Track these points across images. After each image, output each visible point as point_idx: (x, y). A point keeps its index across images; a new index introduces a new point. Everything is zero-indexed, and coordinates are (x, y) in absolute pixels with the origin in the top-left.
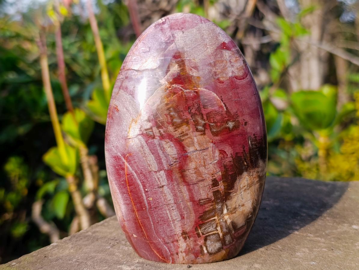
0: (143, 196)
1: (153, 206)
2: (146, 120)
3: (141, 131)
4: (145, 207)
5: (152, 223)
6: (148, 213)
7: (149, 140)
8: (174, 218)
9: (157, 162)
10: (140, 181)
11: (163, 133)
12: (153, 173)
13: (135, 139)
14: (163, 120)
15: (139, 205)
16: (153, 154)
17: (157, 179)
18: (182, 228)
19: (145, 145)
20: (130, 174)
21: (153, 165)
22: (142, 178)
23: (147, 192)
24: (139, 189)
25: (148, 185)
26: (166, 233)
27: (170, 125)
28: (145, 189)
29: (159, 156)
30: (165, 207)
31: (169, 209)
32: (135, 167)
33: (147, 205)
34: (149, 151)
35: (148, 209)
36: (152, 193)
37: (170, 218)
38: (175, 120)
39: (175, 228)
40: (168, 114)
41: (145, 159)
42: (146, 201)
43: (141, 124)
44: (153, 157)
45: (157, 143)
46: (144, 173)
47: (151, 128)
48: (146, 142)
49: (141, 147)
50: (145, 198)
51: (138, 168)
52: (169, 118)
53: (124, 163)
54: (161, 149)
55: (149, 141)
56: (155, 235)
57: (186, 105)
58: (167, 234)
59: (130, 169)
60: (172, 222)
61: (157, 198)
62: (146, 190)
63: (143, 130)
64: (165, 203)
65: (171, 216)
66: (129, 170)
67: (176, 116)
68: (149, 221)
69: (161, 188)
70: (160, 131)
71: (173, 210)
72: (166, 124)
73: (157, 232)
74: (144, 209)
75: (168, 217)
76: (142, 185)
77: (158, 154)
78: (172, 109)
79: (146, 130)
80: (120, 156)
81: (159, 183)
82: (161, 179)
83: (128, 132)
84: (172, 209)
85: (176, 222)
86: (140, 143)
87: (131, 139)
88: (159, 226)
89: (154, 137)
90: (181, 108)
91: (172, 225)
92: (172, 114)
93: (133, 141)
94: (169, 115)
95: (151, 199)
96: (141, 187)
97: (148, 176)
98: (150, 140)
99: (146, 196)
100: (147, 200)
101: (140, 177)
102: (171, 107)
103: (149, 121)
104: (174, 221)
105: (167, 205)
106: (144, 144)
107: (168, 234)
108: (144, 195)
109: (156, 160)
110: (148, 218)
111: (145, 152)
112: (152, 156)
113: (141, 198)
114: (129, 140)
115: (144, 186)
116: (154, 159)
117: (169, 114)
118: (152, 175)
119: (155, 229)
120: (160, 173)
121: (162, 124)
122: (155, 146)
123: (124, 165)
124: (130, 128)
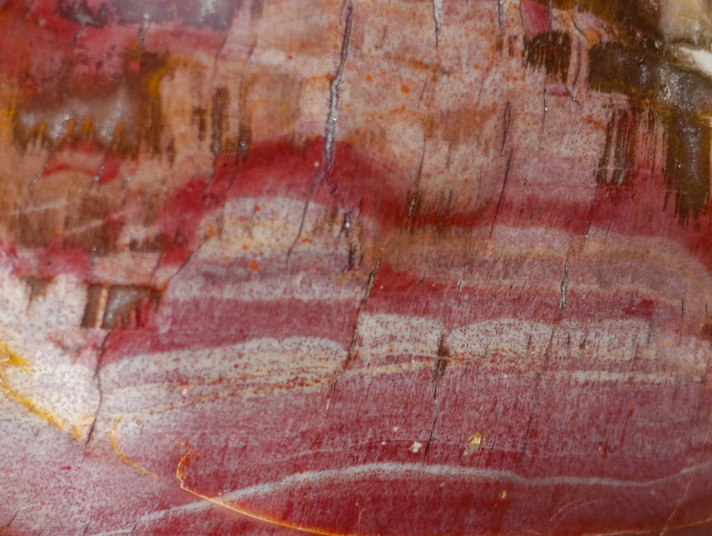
0: (439, 479)
1: (514, 446)
2: (31, 299)
3: (78, 351)
4: (498, 485)
5: (593, 481)
6: (537, 482)
7: (154, 329)
8: (628, 355)
9: (300, 333)
10: (355, 461)
11: (154, 230)
12: (349, 374)
13: (111, 401)
14: (78, 201)
15: (472, 511)
16: (243, 337)
17: (392, 369)
18: (690, 331)
19: (177, 360)
20: (290, 505)
21: (307, 363)
22: (345, 443)
23: (428, 447)
24: (393, 484)
25: (396, 429)
26: (676, 425)
27: (124, 168)
28: (410, 453)
29: (273, 309)
30: (553, 379)
31: (572, 367)
32: (269, 460)
33: (490, 474)
34: (218, 352)
35: (518, 479)
36: (447, 423)
37: (615, 376)
38: (106, 132)
39: (675, 367)
40: (51, 158)
41: (248, 393)
42: (469, 471)
43: (40, 336)
44: (265, 342)
45: (196, 292)
46: (322, 424)
47: (92, 287)
48: (157, 347)
49: (171, 390)
50: (451, 471)
51: (282, 447)
52: (80, 158)
53: (209, 514)
54: (238, 280)
55: (164, 330)
56: (651, 488)
57: (42, 22)
58: (680, 423)
59: (264, 489)
60: (640, 377)
61: (489, 407)
62: (416, 447)
63: (81, 341)
64: (532, 374)
65: (612, 367)
66: (268, 497)
67: (82, 110)
68: (574, 490)
69: (445, 364)
70: (133, 245)
71: (582, 346)
72: (108, 192)
73: (649, 470)
74: (504, 495)
75: (605, 383)
76: (380, 460)
77: (259, 307)
78: (29, 120)
79: (87, 321)
80: (165, 519)
81: (416, 365)
82: (399, 348)
83: (52, 423)
84: (575, 350)
85: (651, 354)
86: (147, 380)
87: (99, 425)
88: (625, 447)
89: (154, 294)
90: (48, 59)
91: (652, 377)
92: (58, 128)
93: (116, 415)
94: (60, 148)
95: (477, 441)
96: (388, 468)
97: (348, 410)
98: (162, 322)
99: (446, 461)
100: (471, 465)
101: (331, 456)
102: (16, 118)
103: (38, 283)
104: (638, 363)
105: (545, 368)
106: (166, 362)
107: (684, 419)
108: (435, 470)
109: (288, 335)
110: (558, 492)
111: (215, 376)
112: (252, 344)
113: (445, 492)
114: (99, 436)
115: (393, 452)
116: (275, 344)
117: (54, 147)
118: (354, 388)
119: (628, 478)
120: (366, 342)
121: (95, 215)
122: (203, 306)
123: (222, 514)
124: (32, 409)
